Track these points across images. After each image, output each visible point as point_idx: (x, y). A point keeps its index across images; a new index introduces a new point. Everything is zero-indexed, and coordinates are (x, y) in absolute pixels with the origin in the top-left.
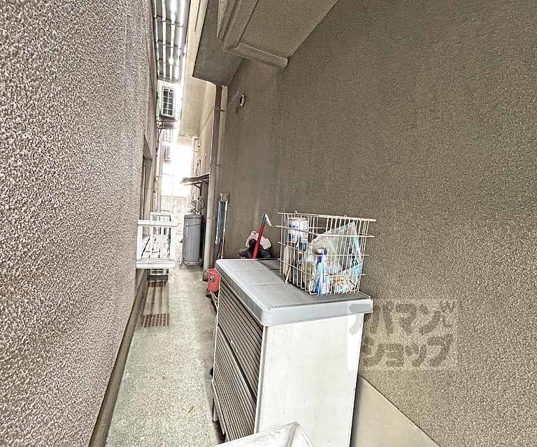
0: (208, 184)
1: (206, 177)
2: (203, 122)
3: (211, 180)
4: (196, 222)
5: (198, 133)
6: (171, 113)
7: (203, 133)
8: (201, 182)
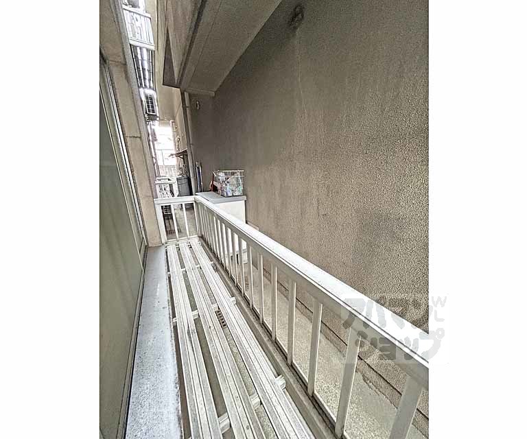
0: (187, 155)
1: (186, 151)
2: (176, 110)
3: (189, 153)
4: (185, 181)
5: (174, 118)
6: (153, 111)
7: (177, 118)
8: (183, 155)
